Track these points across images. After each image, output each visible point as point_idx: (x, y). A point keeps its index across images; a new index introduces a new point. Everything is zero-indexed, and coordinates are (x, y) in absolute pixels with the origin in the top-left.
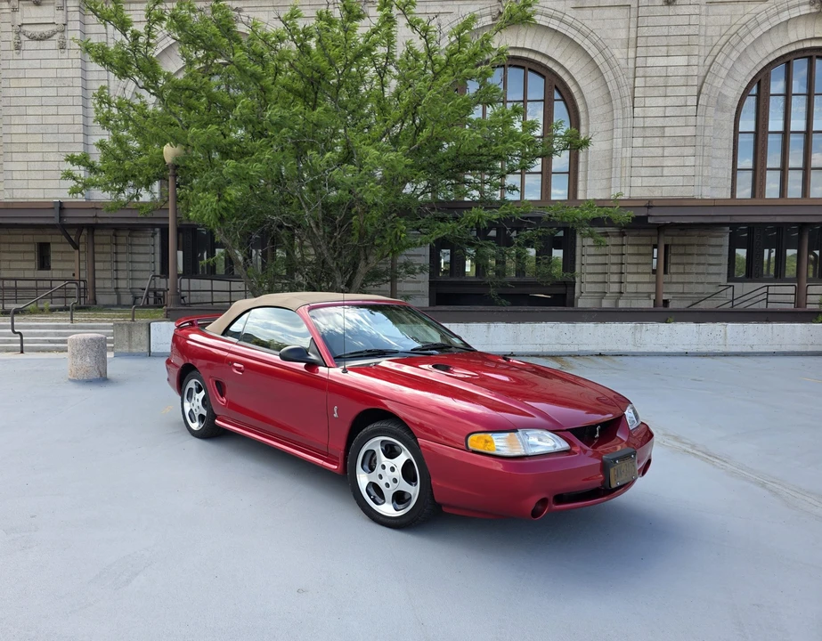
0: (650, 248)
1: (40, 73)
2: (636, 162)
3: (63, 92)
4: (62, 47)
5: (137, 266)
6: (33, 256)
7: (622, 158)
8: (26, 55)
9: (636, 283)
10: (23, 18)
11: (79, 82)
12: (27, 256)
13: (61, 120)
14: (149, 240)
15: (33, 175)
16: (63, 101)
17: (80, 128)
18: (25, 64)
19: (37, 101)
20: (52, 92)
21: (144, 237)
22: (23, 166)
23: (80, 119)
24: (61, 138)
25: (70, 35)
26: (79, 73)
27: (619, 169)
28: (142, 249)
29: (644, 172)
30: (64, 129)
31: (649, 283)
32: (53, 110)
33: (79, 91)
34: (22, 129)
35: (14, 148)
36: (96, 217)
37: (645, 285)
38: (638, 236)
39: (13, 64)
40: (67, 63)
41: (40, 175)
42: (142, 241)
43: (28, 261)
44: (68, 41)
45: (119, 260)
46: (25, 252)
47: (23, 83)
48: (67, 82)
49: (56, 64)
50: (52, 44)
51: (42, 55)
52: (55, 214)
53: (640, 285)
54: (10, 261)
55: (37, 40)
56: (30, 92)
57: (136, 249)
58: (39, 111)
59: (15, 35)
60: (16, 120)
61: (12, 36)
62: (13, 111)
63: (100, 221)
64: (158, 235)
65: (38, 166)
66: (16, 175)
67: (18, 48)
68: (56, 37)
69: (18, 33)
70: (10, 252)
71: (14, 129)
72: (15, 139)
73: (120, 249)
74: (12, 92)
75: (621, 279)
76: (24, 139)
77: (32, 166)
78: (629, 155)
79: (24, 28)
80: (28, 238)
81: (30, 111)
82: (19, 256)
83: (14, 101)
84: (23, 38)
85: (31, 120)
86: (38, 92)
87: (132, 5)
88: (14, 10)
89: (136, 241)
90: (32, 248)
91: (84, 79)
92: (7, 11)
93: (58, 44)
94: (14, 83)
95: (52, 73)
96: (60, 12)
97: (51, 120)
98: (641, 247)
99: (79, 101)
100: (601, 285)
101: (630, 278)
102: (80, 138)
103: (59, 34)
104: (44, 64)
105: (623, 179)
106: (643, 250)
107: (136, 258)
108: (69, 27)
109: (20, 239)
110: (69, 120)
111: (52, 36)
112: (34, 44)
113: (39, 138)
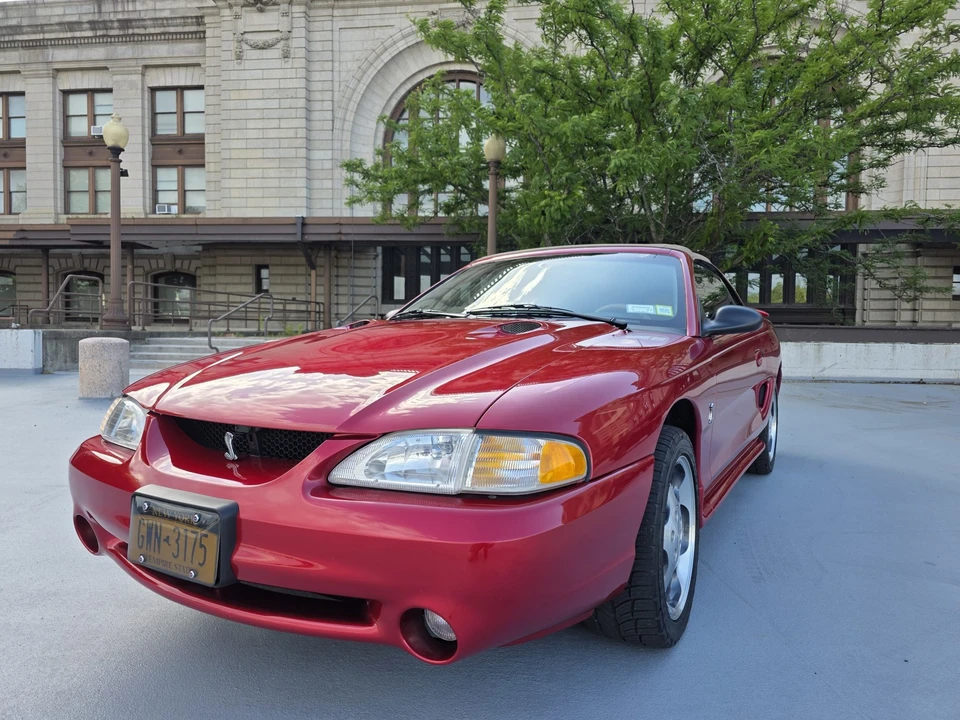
0: (951, 270)
1: (263, 84)
2: (933, 172)
3: (286, 103)
4: (286, 56)
5: (357, 290)
6: (251, 279)
7: (915, 168)
8: (247, 64)
9: (933, 310)
10: (245, 26)
11: (302, 93)
12: (245, 279)
13: (283, 134)
14: (371, 263)
15: (253, 193)
16: (286, 113)
17: (302, 142)
18: (247, 75)
19: (258, 114)
20: (275, 104)
21: (367, 259)
22: (241, 183)
23: (302, 133)
24: (283, 153)
25: (294, 43)
26: (302, 83)
27: (911, 181)
28: (363, 272)
29: (942, 183)
30: (285, 143)
31: (950, 310)
32: (275, 123)
33: (302, 103)
34: (241, 144)
35: (233, 164)
36: (340, 233)
37: (945, 313)
38: (936, 256)
39: (234, 75)
40: (291, 73)
41: (259, 193)
42: (364, 263)
43: (245, 284)
44: (292, 51)
45: (340, 283)
46: (242, 275)
47: (245, 95)
48: (291, 93)
49: (279, 74)
50: (275, 53)
51: (264, 65)
52: (298, 230)
53: (938, 313)
54: (226, 284)
55: (260, 49)
56: (251, 104)
57: (357, 272)
58: (260, 124)
59: (236, 44)
60: (235, 134)
61: (233, 46)
62: (233, 125)
63: (344, 238)
64: (380, 257)
65: (257, 183)
66: (234, 193)
67: (239, 57)
68: (280, 45)
69: (240, 42)
70: (226, 275)
71: (234, 144)
72: (234, 154)
73: (342, 272)
74: (232, 105)
75: (914, 305)
76: (243, 154)
77: (252, 183)
78: (924, 164)
79: (247, 36)
80: (247, 260)
81: (251, 124)
82: (236, 279)
83: (234, 115)
84: (245, 47)
85: (252, 134)
86: (260, 104)
87: (360, 9)
88: (237, 17)
89: (358, 263)
90: (251, 270)
91: (308, 91)
92: (229, 18)
93: (281, 52)
94: (234, 95)
95: (274, 84)
96: (285, 18)
97: (272, 134)
98: (939, 269)
99: (302, 113)
100: (891, 313)
101: (927, 305)
102: (302, 152)
103: (282, 42)
104: (267, 74)
105: (917, 192)
106: (941, 272)
107: (358, 281)
108: (294, 34)
109: (237, 260)
110: (291, 133)
111: (276, 44)
112: (256, 53)
113: (259, 154)
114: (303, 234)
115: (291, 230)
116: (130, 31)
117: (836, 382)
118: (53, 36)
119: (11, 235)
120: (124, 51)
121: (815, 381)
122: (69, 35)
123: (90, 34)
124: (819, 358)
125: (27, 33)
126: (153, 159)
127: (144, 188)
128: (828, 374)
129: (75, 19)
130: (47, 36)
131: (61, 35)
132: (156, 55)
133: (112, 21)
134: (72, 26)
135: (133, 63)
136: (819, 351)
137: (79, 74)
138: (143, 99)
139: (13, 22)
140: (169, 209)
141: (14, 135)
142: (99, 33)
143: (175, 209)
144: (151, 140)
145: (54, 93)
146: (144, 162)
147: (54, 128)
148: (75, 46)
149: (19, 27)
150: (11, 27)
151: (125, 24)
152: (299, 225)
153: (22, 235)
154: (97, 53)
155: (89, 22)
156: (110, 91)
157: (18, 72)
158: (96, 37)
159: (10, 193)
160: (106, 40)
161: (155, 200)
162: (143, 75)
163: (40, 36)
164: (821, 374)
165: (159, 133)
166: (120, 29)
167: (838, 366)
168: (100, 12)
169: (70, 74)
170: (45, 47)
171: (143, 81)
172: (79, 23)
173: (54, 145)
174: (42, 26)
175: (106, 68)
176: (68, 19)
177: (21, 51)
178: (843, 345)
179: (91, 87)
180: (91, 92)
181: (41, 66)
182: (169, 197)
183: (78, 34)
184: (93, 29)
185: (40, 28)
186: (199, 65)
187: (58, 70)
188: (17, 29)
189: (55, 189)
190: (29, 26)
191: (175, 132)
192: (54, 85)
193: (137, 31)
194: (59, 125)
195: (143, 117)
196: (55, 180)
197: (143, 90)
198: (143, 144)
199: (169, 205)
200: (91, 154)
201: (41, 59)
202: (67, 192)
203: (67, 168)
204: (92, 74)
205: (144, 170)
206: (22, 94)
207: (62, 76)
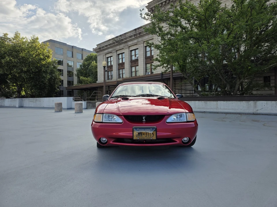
57: (187, 85)
73: (183, 85)
114: (162, 77)
115: (160, 76)
116: (141, 35)
117: (263, 115)
118: (128, 39)
119: (116, 83)
120: (140, 39)
121: (254, 114)
122: (131, 39)
123: (134, 37)
124: (255, 106)
125: (124, 40)
126: (146, 62)
127: (144, 69)
128: (259, 112)
129: (132, 35)
130: (127, 40)
131: (129, 39)
132: (146, 39)
133: (137, 34)
134: (131, 37)
135: (141, 42)
136: (255, 104)
137: (133, 46)
138: (143, 49)
139: (122, 38)
140: (148, 73)
141: (123, 62)
142: (136, 37)
143: (150, 73)
144: (145, 58)
145: (129, 51)
146: (144, 63)
147: (129, 59)
148: (132, 41)
149: (123, 39)
150: (121, 40)
151: (140, 33)
152: (161, 75)
153: (118, 83)
154: (135, 41)
155: (134, 35)
156: (138, 49)
157: (123, 48)
158: (135, 38)
159: (123, 74)
160: (137, 38)
161: (146, 72)
162: (143, 44)
163: (126, 40)
164: (256, 112)
165: (147, 56)
166: (139, 35)
167: (263, 109)
168: (136, 32)
169: (132, 47)
170: (127, 42)
171: (143, 45)
172: (132, 36)
173: (129, 63)
174: (126, 38)
175: (137, 44)
176: (131, 35)
177: (124, 44)
178: (265, 102)
179: (135, 49)
180: (135, 50)
181: (127, 46)
182: (149, 71)
183: (132, 38)
184: (134, 36)
185: (126, 39)
186: (153, 39)
187: (129, 46)
188: (122, 40)
189: (129, 72)
190: (125, 38)
191: (150, 55)
192: (129, 50)
193: (142, 34)
194: (130, 58)
195: (143, 53)
196: (129, 70)
197: (143, 47)
198: (144, 59)
199: (148, 72)
200: (135, 63)
201: (127, 45)
202: (132, 72)
203: (131, 67)
204: (135, 46)
205: (144, 65)
206: (124, 53)
207: (130, 47)
